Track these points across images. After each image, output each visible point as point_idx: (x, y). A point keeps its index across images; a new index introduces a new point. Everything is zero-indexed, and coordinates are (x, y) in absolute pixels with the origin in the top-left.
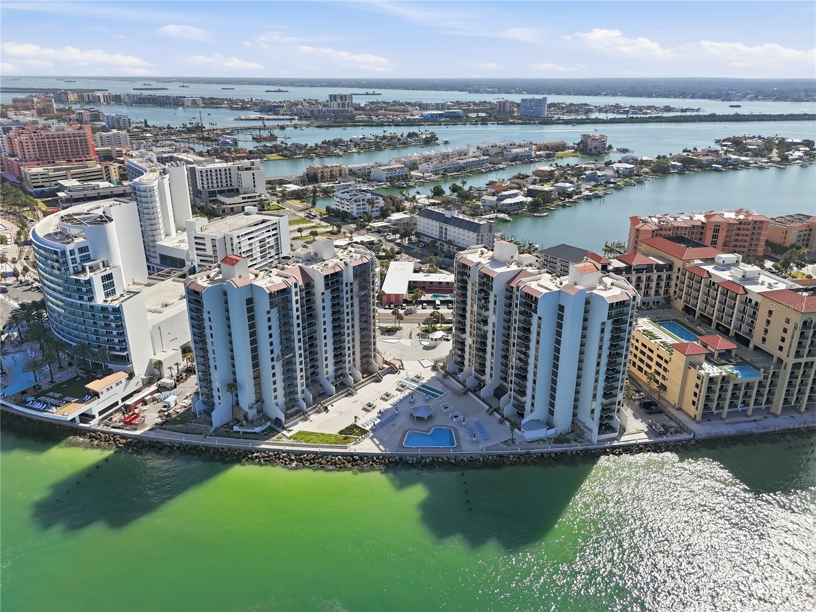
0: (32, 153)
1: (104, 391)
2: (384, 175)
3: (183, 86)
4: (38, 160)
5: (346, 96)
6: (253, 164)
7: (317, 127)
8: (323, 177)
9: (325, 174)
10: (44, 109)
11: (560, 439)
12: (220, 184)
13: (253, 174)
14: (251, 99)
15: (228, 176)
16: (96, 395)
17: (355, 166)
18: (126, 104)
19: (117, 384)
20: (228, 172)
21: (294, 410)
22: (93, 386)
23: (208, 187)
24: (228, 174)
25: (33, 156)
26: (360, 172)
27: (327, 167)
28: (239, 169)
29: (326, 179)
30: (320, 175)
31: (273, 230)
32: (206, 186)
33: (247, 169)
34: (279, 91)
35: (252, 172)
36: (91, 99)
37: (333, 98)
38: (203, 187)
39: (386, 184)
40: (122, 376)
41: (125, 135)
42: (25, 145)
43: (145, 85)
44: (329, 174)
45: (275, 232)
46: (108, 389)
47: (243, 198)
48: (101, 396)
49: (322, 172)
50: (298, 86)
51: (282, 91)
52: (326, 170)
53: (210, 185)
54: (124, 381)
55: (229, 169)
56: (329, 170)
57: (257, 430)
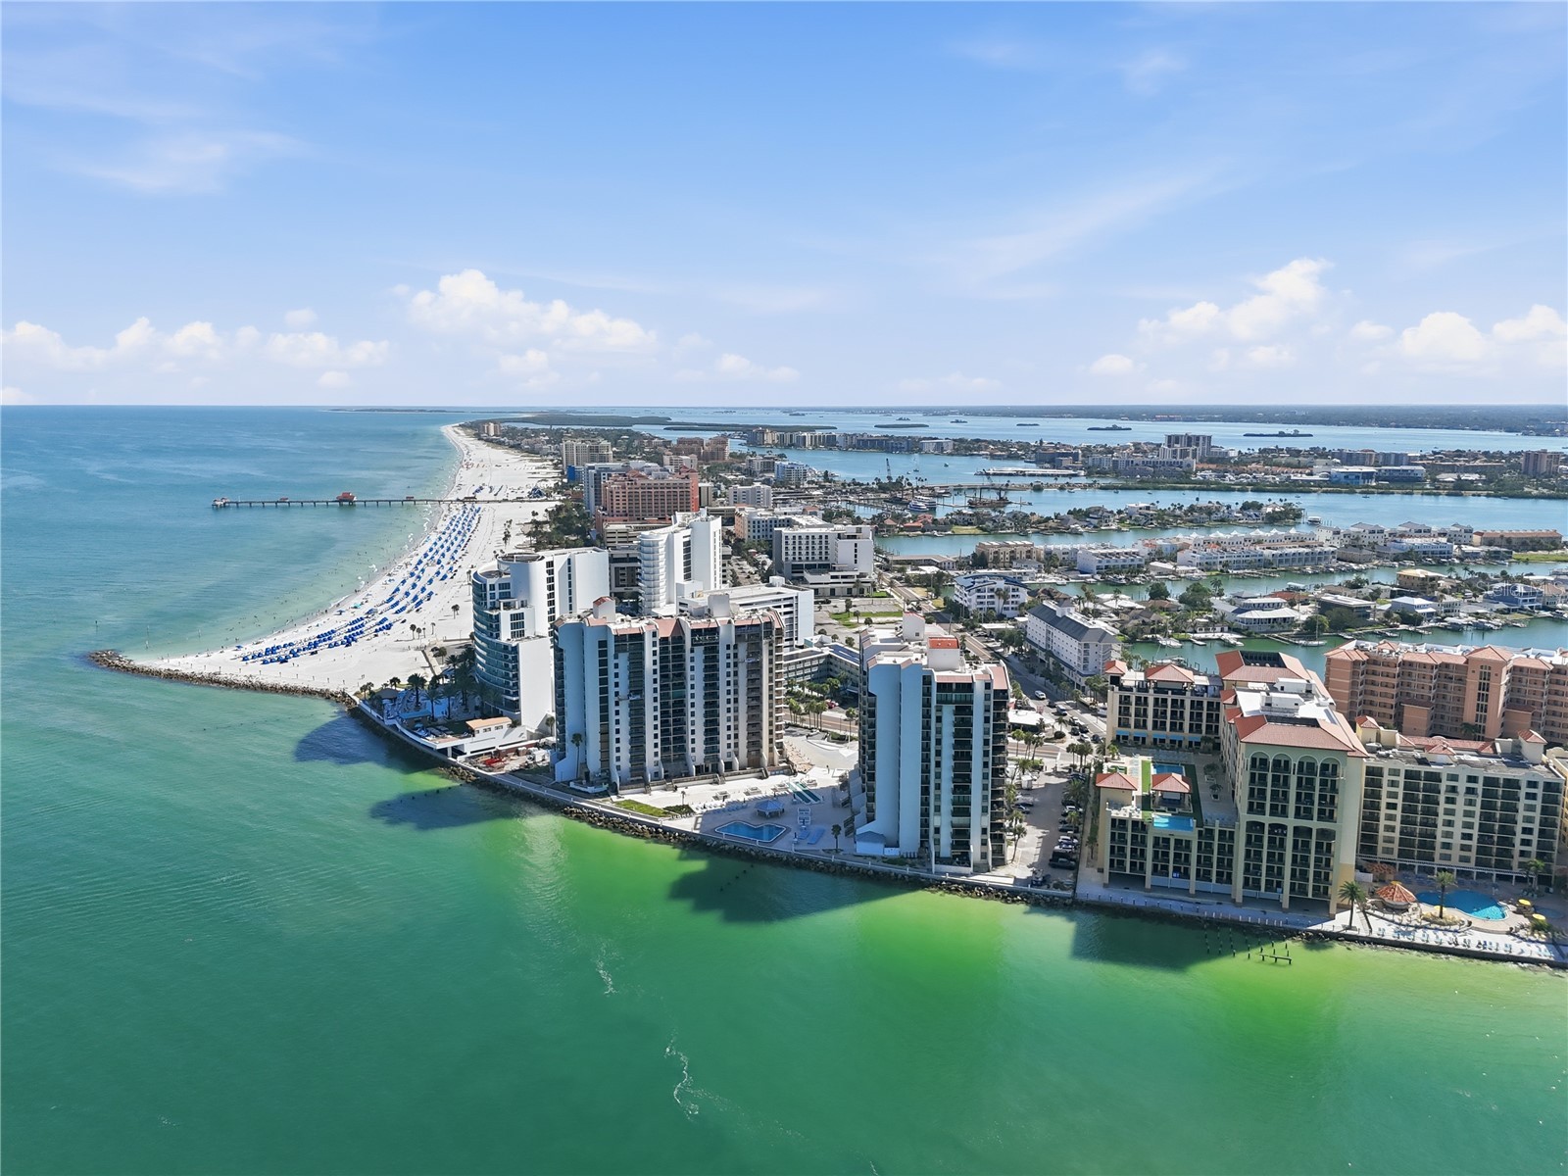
0: (621, 506)
1: (481, 730)
2: (1094, 563)
3: (957, 422)
4: (626, 515)
5: (1198, 438)
6: (859, 530)
7: (1102, 488)
8: (996, 560)
9: (1002, 556)
10: (712, 453)
11: (900, 861)
12: (810, 556)
13: (856, 545)
14: (1041, 442)
15: (824, 545)
16: (471, 732)
17: (1057, 546)
18: (840, 448)
19: (497, 728)
20: (824, 540)
21: (639, 778)
22: (472, 724)
23: (794, 558)
24: (824, 542)
25: (621, 510)
26: (1066, 556)
27: (1008, 546)
28: (839, 536)
29: (1001, 564)
30: (991, 556)
31: (785, 606)
32: (790, 558)
33: (849, 537)
34: (1115, 428)
35: (855, 541)
36: (794, 441)
37: (1173, 440)
38: (787, 559)
39: (1093, 577)
40: (506, 721)
41: (768, 491)
42: (615, 495)
43: (901, 419)
44: (1007, 556)
45: (788, 609)
46: (486, 730)
47: (832, 577)
48: (476, 735)
49: (996, 552)
50: (1161, 420)
51: (1120, 429)
52: (1002, 550)
53: (797, 556)
54: (506, 728)
55: (826, 537)
56: (1009, 550)
57: (590, 789)
